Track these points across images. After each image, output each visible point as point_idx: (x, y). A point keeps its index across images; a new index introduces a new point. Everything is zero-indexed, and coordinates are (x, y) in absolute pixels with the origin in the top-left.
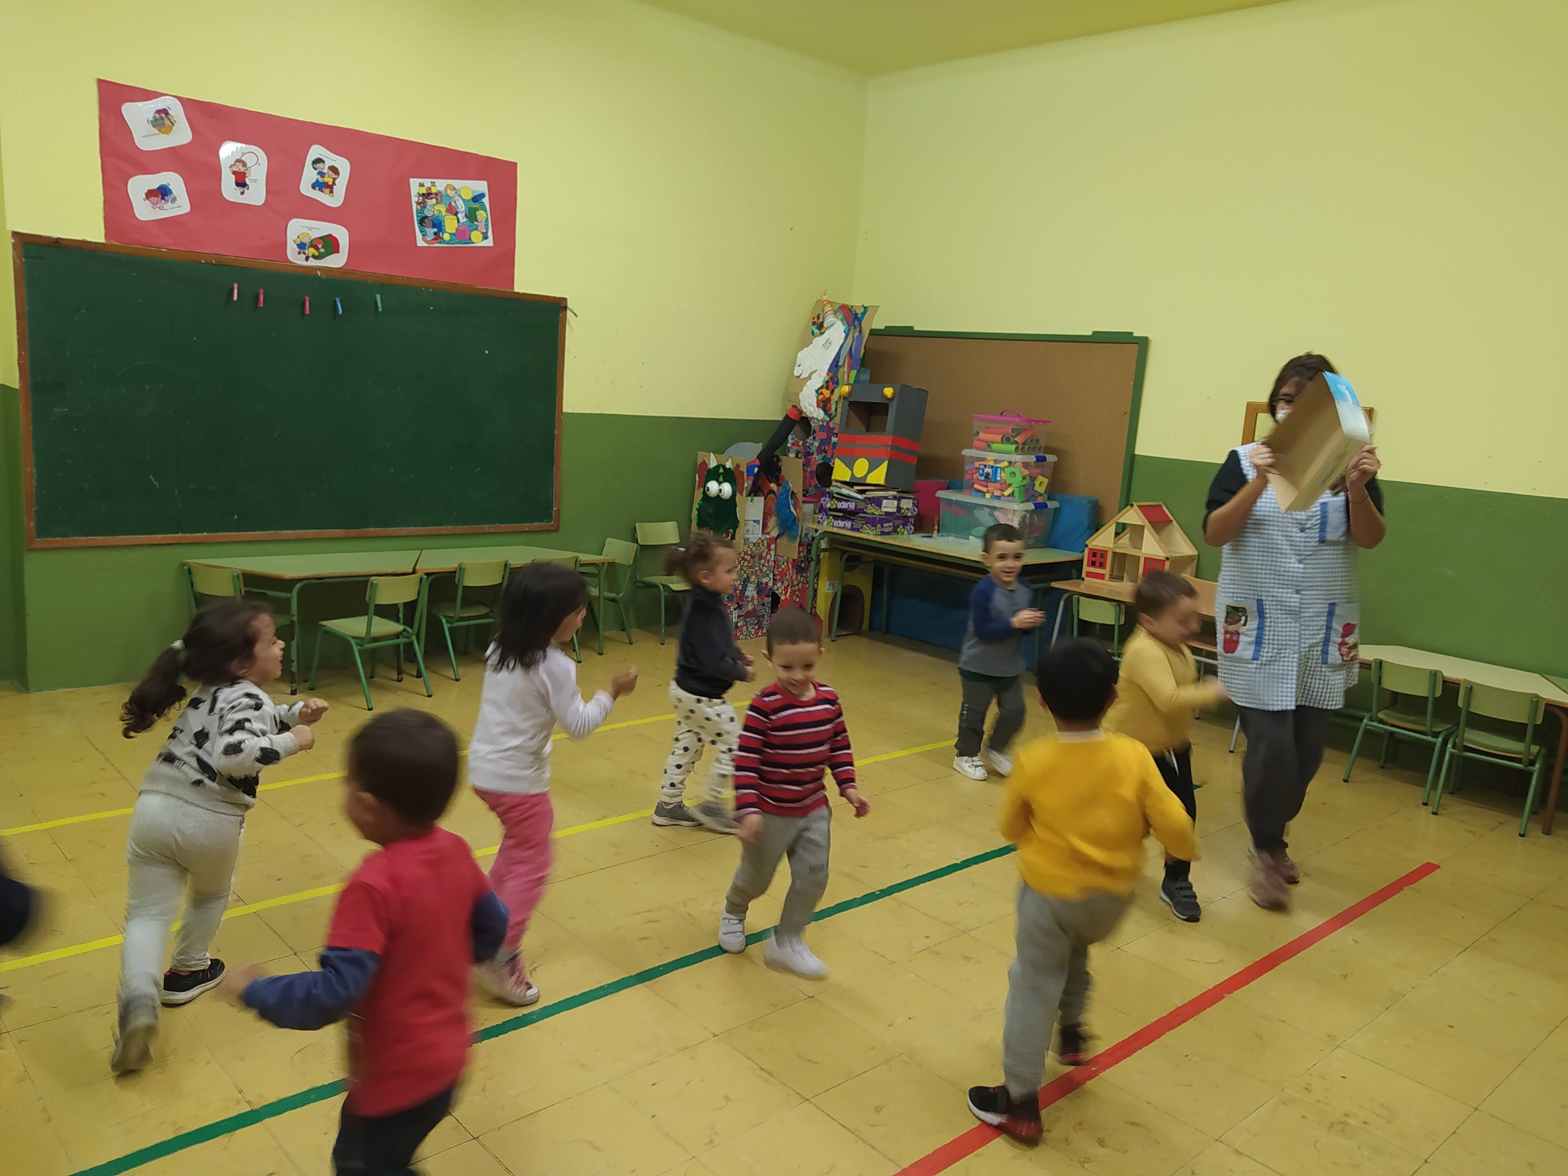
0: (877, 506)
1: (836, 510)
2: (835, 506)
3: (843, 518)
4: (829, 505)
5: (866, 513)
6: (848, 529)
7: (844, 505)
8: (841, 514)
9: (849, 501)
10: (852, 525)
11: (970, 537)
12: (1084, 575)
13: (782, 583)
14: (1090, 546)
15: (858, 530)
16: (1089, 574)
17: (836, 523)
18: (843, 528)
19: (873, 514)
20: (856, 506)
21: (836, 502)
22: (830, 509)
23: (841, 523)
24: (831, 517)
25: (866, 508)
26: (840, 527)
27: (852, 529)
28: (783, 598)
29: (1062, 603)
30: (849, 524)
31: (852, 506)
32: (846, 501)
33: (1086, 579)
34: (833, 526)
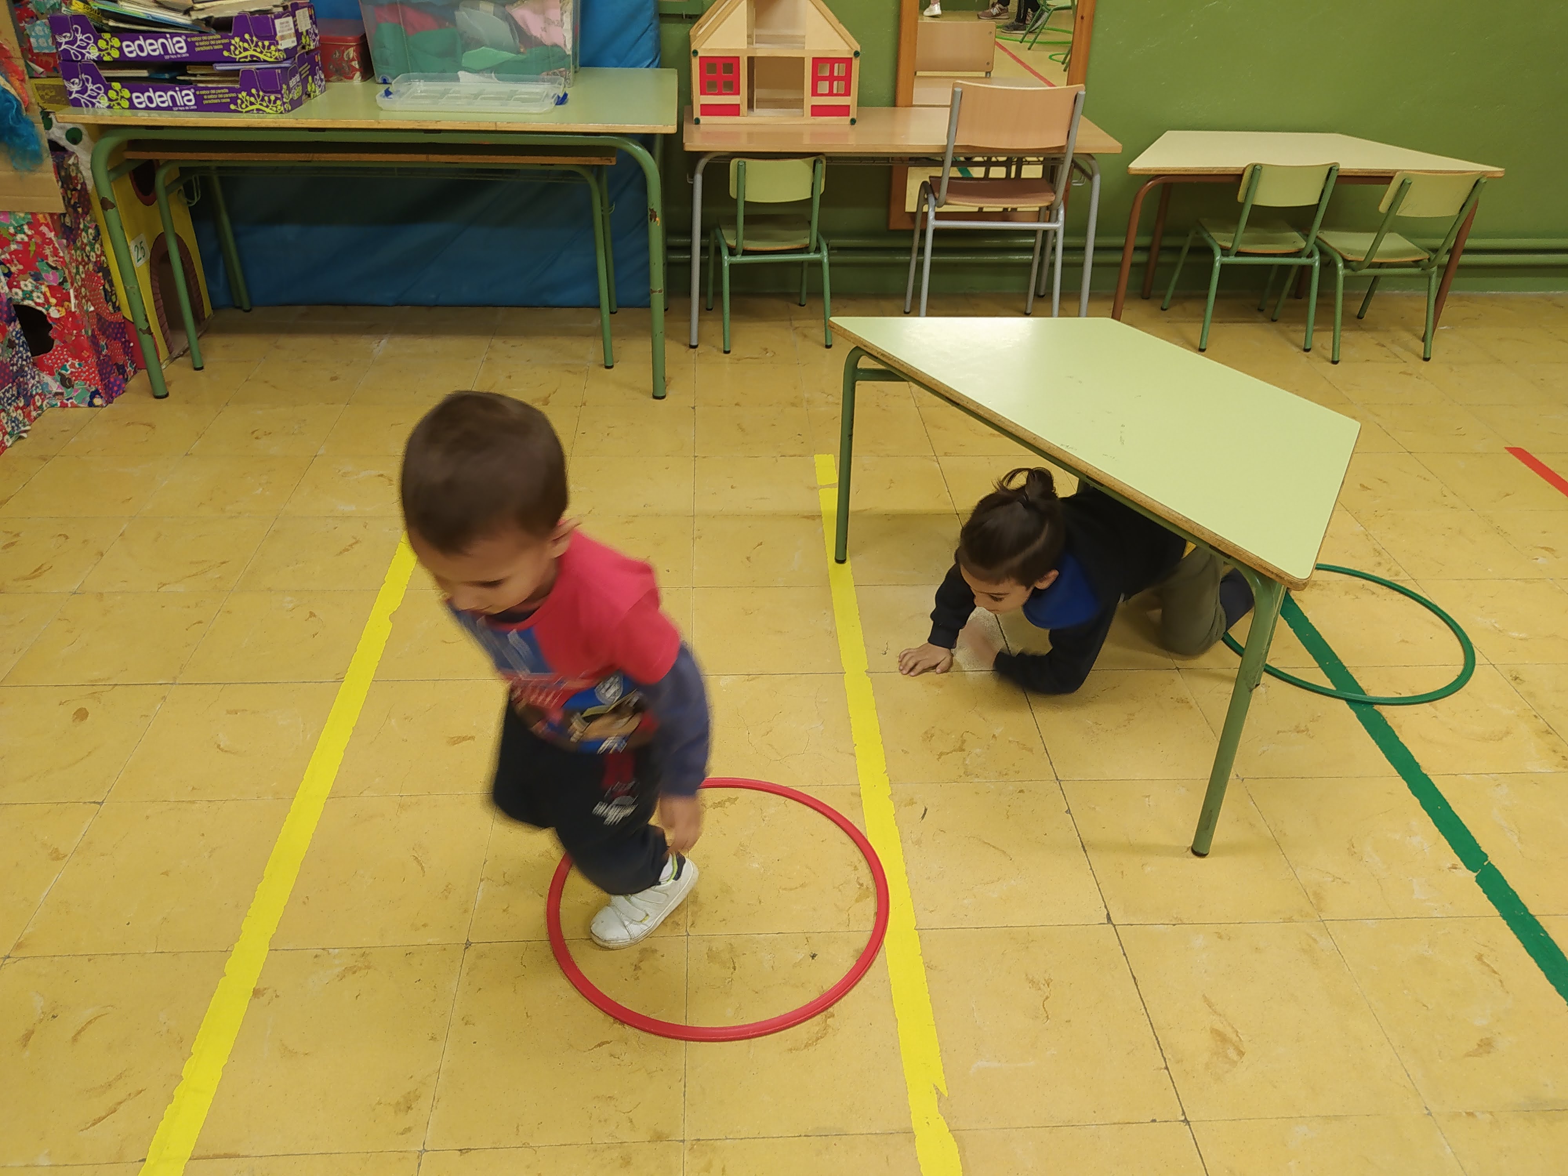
0: (262, 38)
1: (123, 62)
2: (116, 54)
3: (161, 86)
4: (93, 53)
5: (233, 61)
6: (186, 109)
7: (151, 48)
8: (144, 73)
9: (163, 35)
10: (199, 99)
11: (461, 74)
12: (697, 113)
13: (37, 278)
14: (700, 54)
15: (223, 108)
16: (708, 110)
17: (140, 99)
18: (169, 108)
19: (254, 60)
20: (190, 46)
21: (116, 42)
22: (100, 61)
23: (161, 98)
24: (117, 85)
25: (227, 47)
26: (158, 108)
27: (201, 106)
28: (54, 313)
29: (699, 178)
30: (187, 97)
31: (178, 47)
32: (156, 36)
33: (704, 120)
34: (132, 106)
